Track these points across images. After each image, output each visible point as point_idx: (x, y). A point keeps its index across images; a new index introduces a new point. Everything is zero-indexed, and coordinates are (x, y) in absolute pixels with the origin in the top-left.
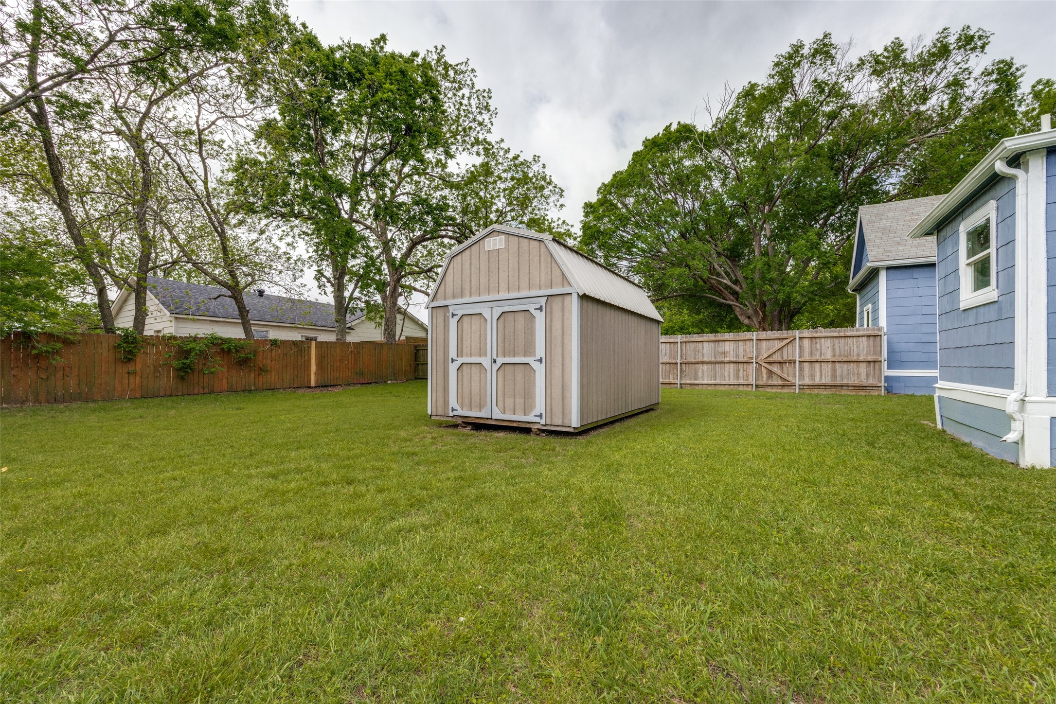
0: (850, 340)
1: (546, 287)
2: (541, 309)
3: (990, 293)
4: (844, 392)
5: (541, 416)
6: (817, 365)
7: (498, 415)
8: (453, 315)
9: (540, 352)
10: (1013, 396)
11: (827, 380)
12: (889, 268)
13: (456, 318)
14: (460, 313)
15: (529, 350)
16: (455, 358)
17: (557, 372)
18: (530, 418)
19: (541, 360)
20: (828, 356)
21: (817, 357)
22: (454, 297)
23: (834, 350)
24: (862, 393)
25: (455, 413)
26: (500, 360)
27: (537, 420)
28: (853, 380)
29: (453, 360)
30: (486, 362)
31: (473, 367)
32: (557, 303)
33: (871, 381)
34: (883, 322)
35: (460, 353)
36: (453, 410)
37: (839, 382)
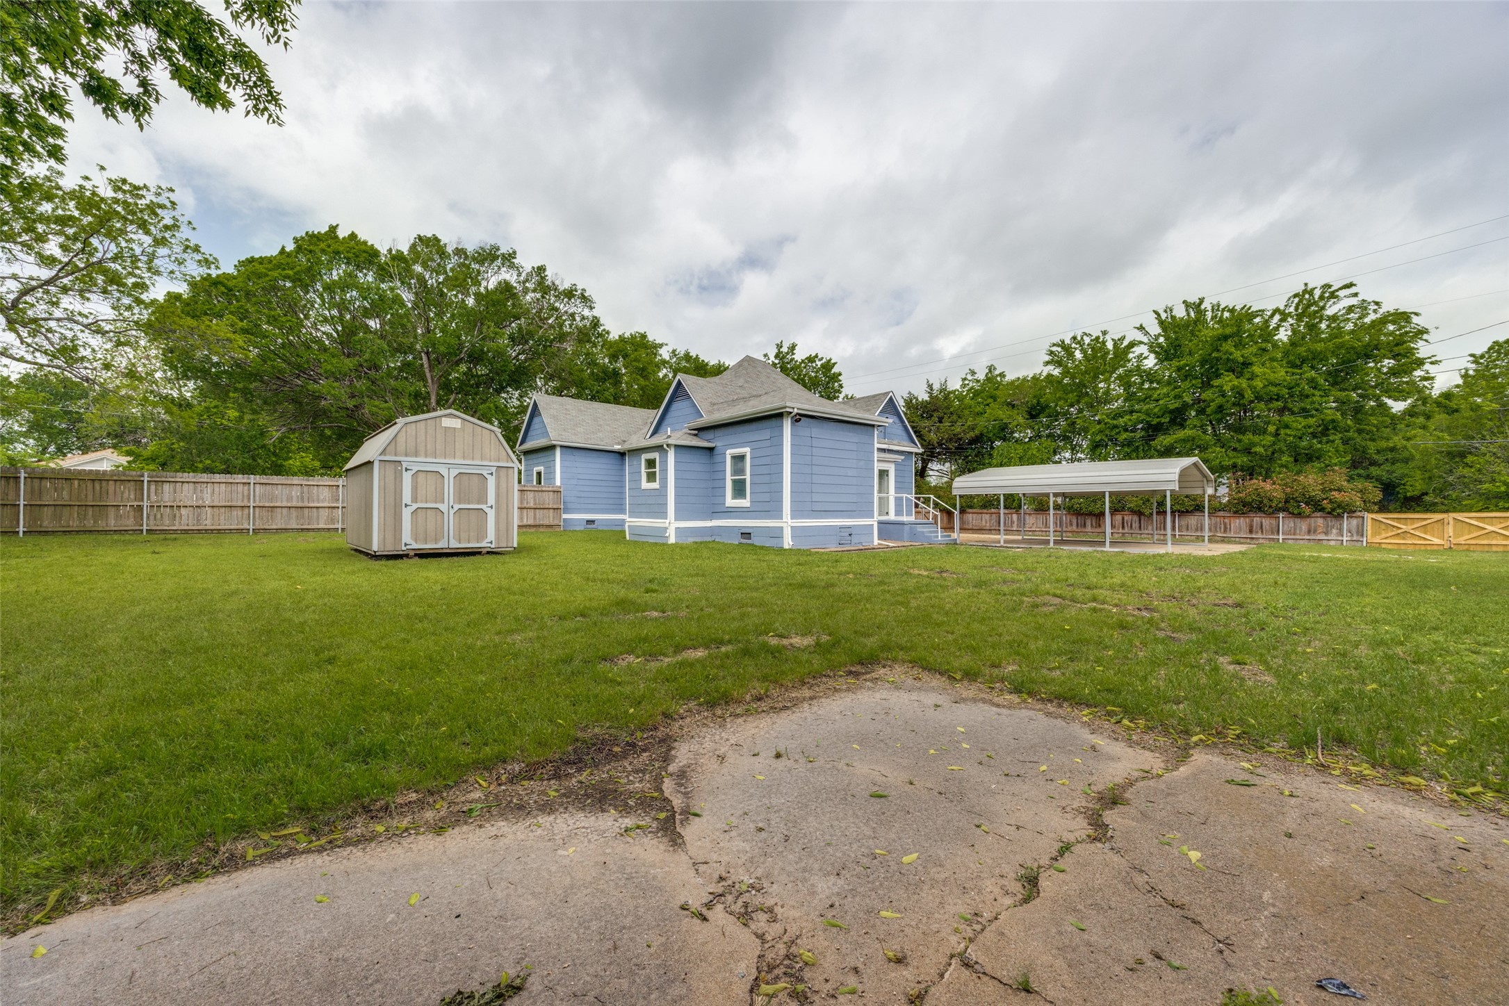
0: (544, 494)
1: (495, 461)
2: (492, 474)
3: (655, 485)
4: (542, 530)
5: (491, 543)
6: (525, 511)
7: (455, 544)
8: (407, 470)
9: (491, 499)
10: (667, 521)
11: (531, 522)
12: (561, 446)
13: (410, 473)
14: (415, 469)
15: (483, 498)
16: (409, 503)
17: (503, 515)
18: (483, 544)
19: (491, 507)
20: (532, 505)
21: (525, 505)
22: (406, 455)
23: (535, 500)
24: (550, 530)
25: (408, 547)
26: (457, 507)
27: (489, 545)
28: (546, 522)
29: (406, 505)
30: (444, 507)
31: (429, 511)
32: (503, 472)
33: (556, 522)
34: (558, 483)
35: (415, 500)
36: (406, 545)
37: (538, 523)
